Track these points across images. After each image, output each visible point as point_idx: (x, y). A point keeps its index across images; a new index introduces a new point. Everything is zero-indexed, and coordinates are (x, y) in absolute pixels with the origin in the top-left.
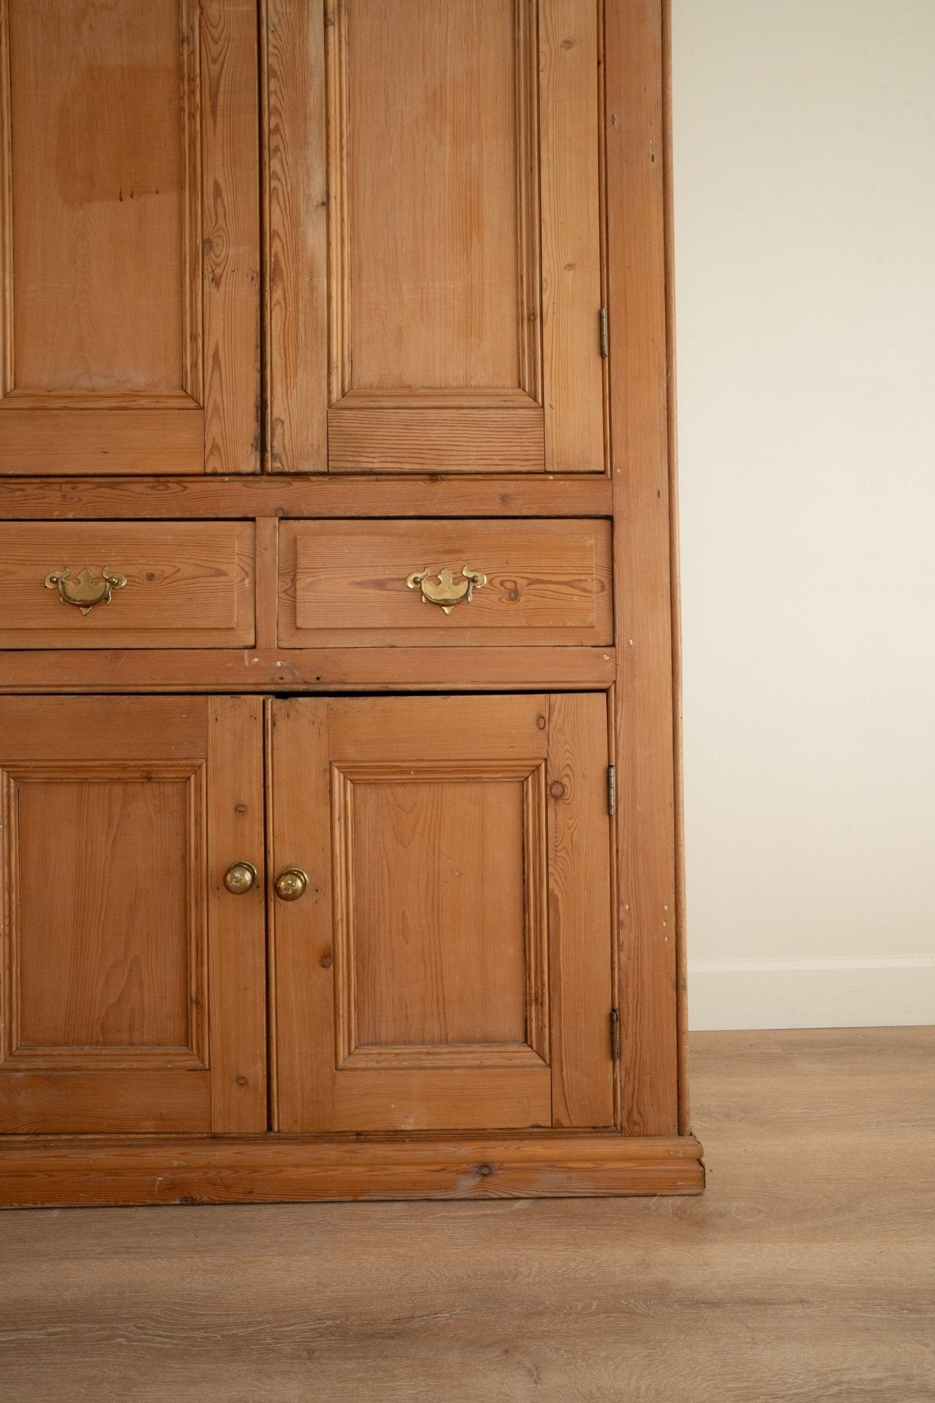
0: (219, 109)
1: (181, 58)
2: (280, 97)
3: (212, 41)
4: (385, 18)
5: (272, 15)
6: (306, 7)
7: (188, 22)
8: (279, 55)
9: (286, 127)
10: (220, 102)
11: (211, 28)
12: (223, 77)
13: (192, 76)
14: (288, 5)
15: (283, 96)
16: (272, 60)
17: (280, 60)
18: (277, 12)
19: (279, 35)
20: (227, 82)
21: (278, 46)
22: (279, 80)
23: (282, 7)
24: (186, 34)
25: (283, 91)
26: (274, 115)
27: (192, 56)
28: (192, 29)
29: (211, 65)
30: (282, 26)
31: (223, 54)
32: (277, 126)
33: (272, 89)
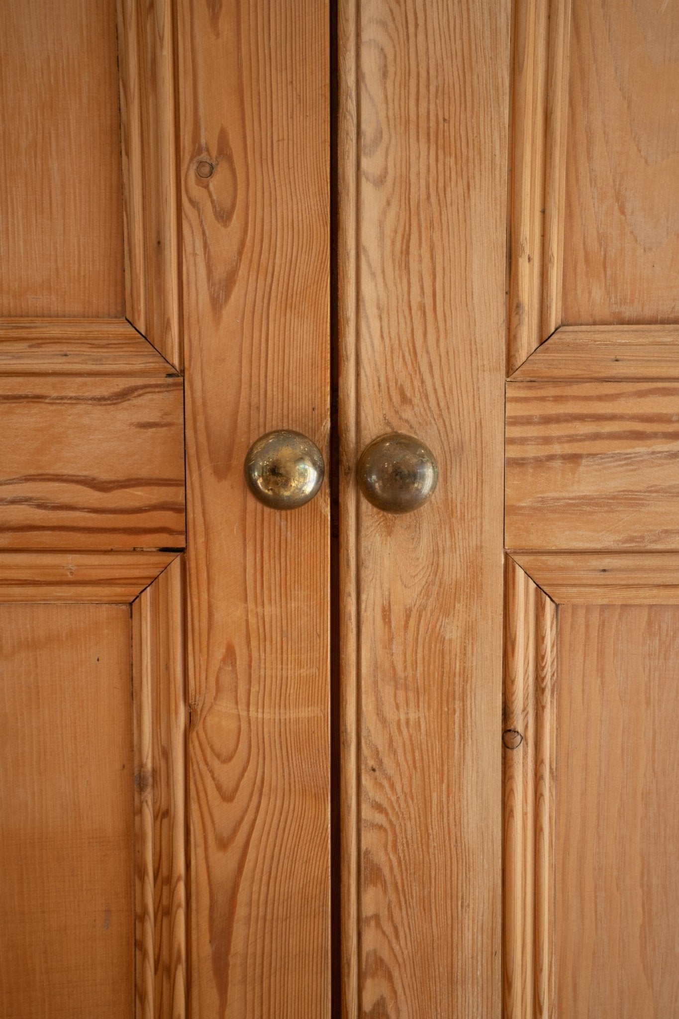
0: (235, 962)
1: (137, 818)
2: (388, 928)
3: (216, 793)
4: (648, 704)
5: (372, 728)
6: (458, 704)
7: (155, 734)
8: (388, 826)
9: (403, 1008)
10: (238, 944)
11: (216, 764)
12: (244, 884)
13: (164, 871)
14: (412, 704)
15: (396, 929)
16: (370, 839)
17: (390, 837)
18: (384, 721)
19: (389, 779)
20: (255, 896)
21: (386, 805)
22: (385, 891)
23: (398, 707)
24: (149, 765)
25: (396, 911)
26: (374, 975)
27: (165, 821)
28: (166, 754)
29: (216, 855)
30: (395, 753)
31: (245, 827)
32: (380, 1003)
33: (369, 910)
